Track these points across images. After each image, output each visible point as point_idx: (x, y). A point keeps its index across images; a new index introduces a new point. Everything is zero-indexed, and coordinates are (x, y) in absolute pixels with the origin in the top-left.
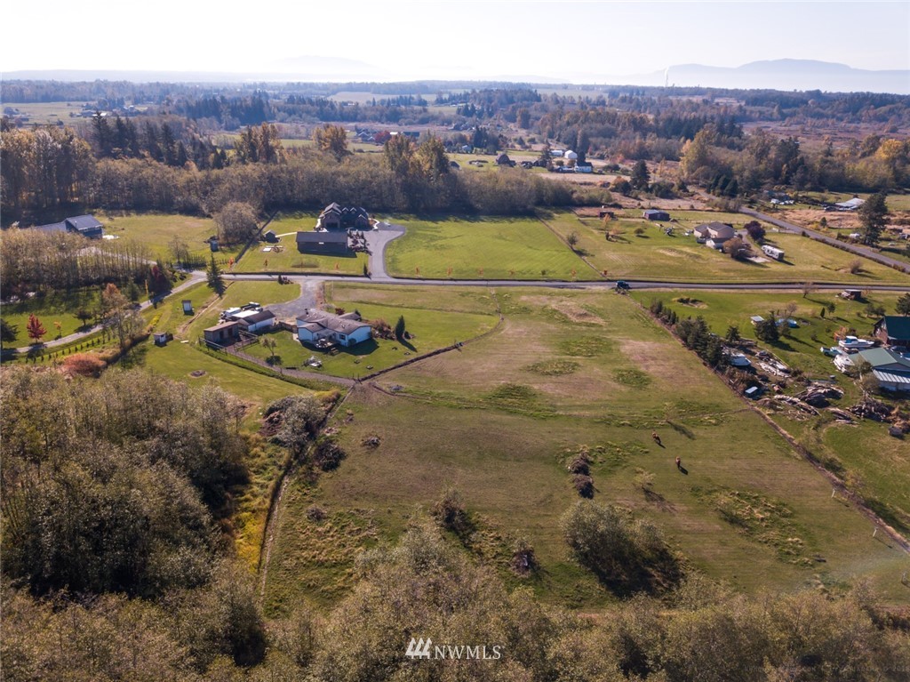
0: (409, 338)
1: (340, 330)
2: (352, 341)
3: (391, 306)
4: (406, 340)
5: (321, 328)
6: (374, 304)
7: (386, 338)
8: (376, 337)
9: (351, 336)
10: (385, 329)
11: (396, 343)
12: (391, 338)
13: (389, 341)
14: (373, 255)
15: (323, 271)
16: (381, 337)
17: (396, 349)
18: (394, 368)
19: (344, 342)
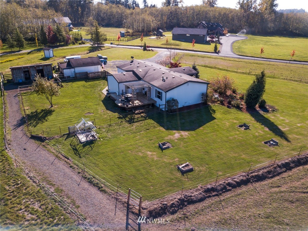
0: (267, 111)
1: (157, 83)
2: (172, 102)
3: (237, 72)
4: (261, 112)
5: (135, 78)
6: (219, 69)
7: (230, 105)
8: (213, 102)
9: (170, 95)
10: (229, 93)
11: (246, 117)
12: (238, 107)
13: (233, 110)
14: (223, 45)
15: (182, 48)
16: (222, 103)
17: (247, 127)
18: (245, 182)
19: (161, 103)
